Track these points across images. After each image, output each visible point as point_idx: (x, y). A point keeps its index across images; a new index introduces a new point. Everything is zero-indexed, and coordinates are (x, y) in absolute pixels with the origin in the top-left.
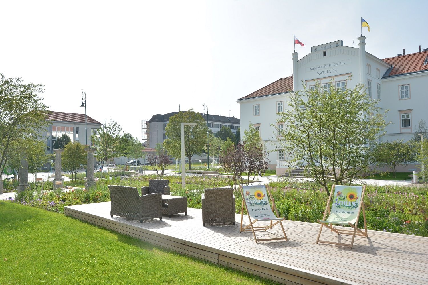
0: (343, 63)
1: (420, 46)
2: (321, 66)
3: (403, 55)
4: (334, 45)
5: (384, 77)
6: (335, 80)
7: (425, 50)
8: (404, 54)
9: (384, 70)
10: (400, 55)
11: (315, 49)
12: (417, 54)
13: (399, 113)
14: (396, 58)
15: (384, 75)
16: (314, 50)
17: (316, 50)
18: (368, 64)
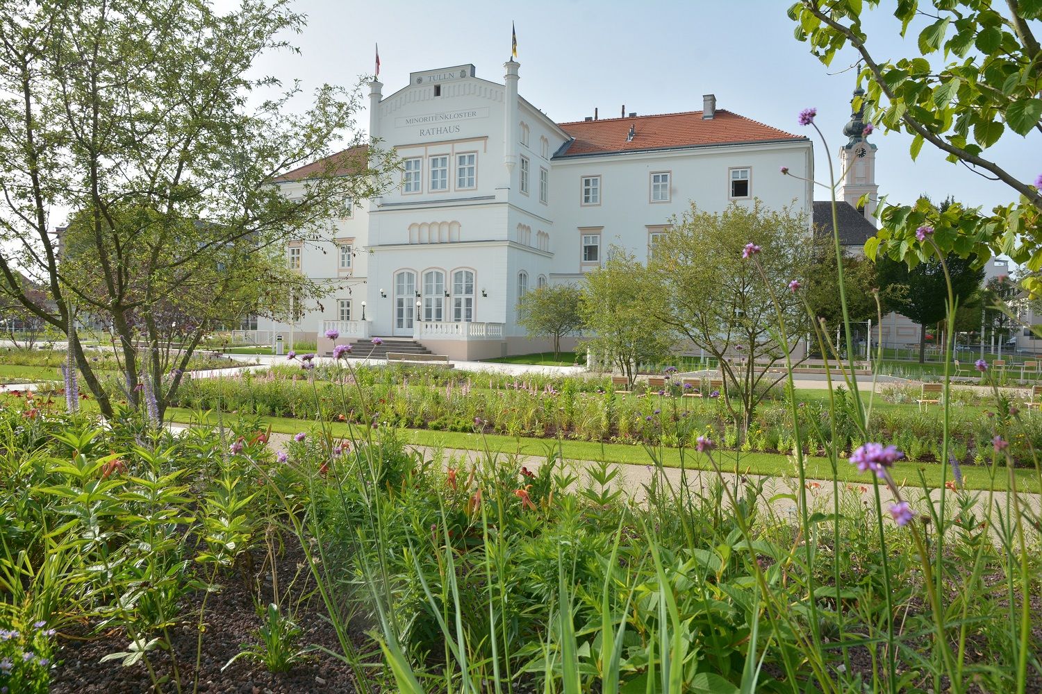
0: (474, 114)
1: (623, 106)
2: (428, 116)
3: (594, 119)
4: (457, 74)
5: (556, 157)
6: (456, 151)
7: (631, 115)
8: (596, 117)
9: (556, 144)
10: (588, 119)
11: (417, 78)
12: (618, 120)
13: (579, 232)
14: (581, 123)
15: (557, 153)
16: (415, 81)
17: (420, 81)
18: (522, 123)
